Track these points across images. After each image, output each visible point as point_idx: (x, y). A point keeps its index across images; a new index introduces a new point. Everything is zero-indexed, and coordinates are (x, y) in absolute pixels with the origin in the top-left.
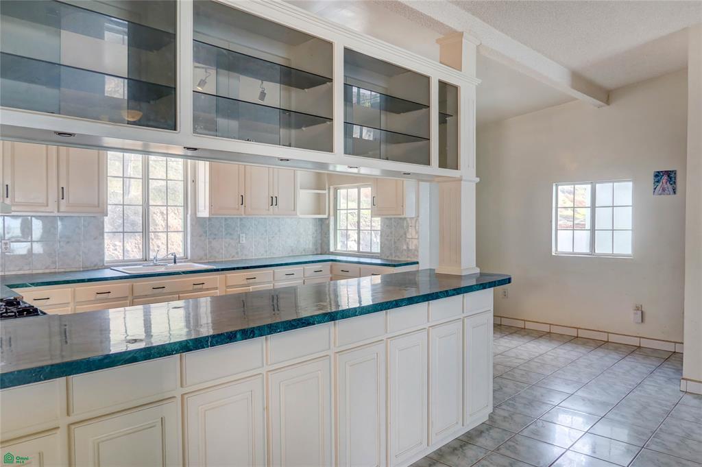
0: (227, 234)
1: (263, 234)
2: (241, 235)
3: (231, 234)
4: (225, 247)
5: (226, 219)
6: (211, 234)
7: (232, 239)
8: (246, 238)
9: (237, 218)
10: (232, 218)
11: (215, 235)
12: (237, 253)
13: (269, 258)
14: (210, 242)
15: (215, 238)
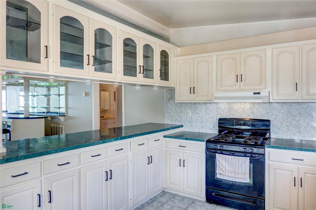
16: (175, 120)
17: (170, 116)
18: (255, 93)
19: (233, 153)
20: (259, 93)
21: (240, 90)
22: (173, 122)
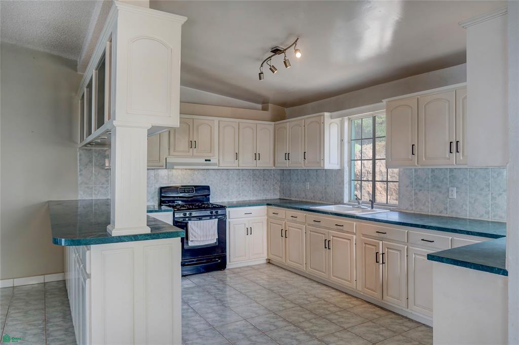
0: (434, 186)
1: (481, 190)
2: (450, 188)
3: (438, 187)
4: (431, 200)
5: (433, 170)
6: (416, 186)
7: (440, 192)
8: (457, 192)
9: (447, 169)
10: (441, 169)
11: (421, 186)
12: (446, 209)
13: (492, 222)
14: (416, 194)
15: (420, 190)
16: (96, 193)
17: (88, 187)
18: (206, 160)
19: (200, 218)
20: (210, 160)
21: (193, 156)
22: (94, 196)
